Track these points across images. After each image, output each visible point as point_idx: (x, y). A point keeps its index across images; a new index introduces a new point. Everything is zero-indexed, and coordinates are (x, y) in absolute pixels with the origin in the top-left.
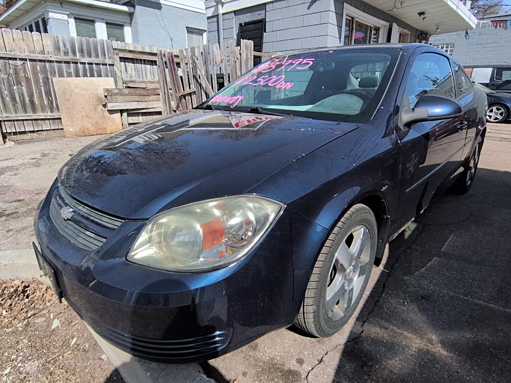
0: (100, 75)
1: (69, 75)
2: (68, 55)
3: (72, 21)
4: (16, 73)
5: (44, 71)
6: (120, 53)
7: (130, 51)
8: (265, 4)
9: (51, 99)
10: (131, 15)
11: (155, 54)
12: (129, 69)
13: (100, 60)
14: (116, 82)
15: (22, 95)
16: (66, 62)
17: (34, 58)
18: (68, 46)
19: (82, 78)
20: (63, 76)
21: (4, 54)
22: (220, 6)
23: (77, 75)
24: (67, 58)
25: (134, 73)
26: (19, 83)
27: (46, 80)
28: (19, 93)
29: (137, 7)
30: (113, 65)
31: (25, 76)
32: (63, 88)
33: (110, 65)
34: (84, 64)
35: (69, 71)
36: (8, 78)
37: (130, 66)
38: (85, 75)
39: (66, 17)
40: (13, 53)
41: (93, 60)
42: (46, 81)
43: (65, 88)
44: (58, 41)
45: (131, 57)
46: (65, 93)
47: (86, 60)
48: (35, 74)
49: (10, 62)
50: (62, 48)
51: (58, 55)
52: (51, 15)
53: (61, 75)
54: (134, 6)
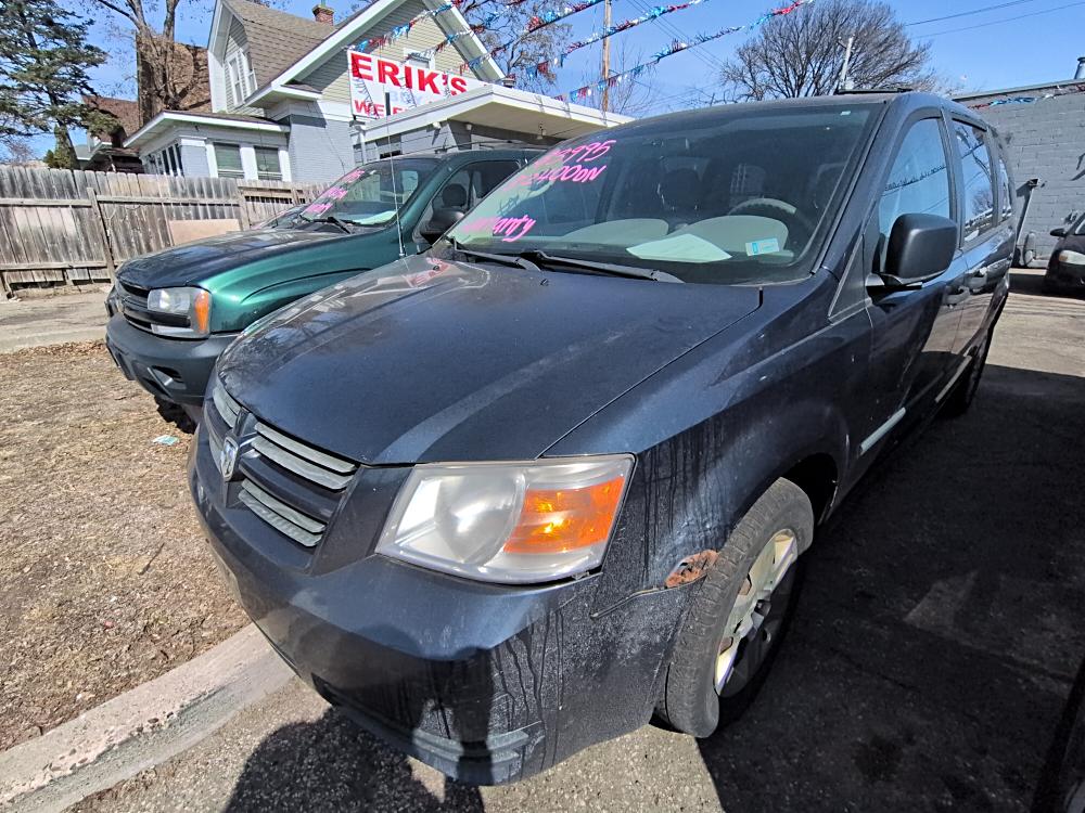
0: (223, 217)
1: (188, 217)
2: (187, 197)
3: (211, 148)
4: (132, 217)
6: (245, 192)
7: (258, 189)
8: (400, 134)
10: (287, 135)
11: (289, 191)
12: (257, 208)
13: (223, 200)
14: (241, 224)
15: (138, 239)
16: (184, 204)
17: (149, 202)
19: (202, 221)
20: (181, 219)
21: (120, 198)
22: (362, 135)
23: (197, 217)
24: (186, 200)
25: (264, 213)
26: (134, 228)
28: (135, 238)
29: (293, 125)
30: (238, 205)
31: (141, 219)
33: (234, 205)
34: (204, 205)
35: (187, 214)
36: (123, 221)
37: (259, 205)
38: (206, 217)
39: (202, 144)
40: (129, 197)
41: (215, 200)
42: (163, 225)
43: (183, 232)
44: (175, 183)
46: (183, 237)
47: (207, 201)
48: (151, 217)
49: (126, 206)
50: (180, 190)
51: (175, 197)
52: (184, 142)
53: (179, 217)
54: (289, 125)
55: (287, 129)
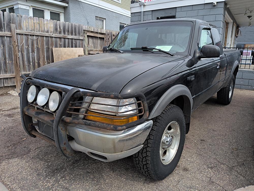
0: (76, 47)
1: (61, 46)
2: (61, 34)
4: (32, 44)
5: (48, 44)
6: (87, 33)
7: (92, 32)
8: (176, 8)
9: (49, 61)
12: (90, 43)
13: (77, 37)
14: (84, 51)
16: (59, 38)
17: (43, 35)
18: (62, 28)
19: (67, 48)
21: (28, 32)
23: (65, 47)
24: (60, 36)
25: (92, 45)
26: (33, 51)
27: (48, 49)
28: (32, 58)
31: (37, 46)
32: (58, 55)
33: (82, 40)
34: (69, 39)
35: (60, 44)
36: (28, 48)
38: (69, 46)
40: (33, 32)
41: (73, 37)
43: (59, 55)
44: (57, 25)
45: (93, 35)
46: (59, 58)
47: (70, 37)
48: (43, 45)
49: (30, 37)
50: (58, 29)
51: (56, 33)
53: (56, 46)
55: (67, 5)
